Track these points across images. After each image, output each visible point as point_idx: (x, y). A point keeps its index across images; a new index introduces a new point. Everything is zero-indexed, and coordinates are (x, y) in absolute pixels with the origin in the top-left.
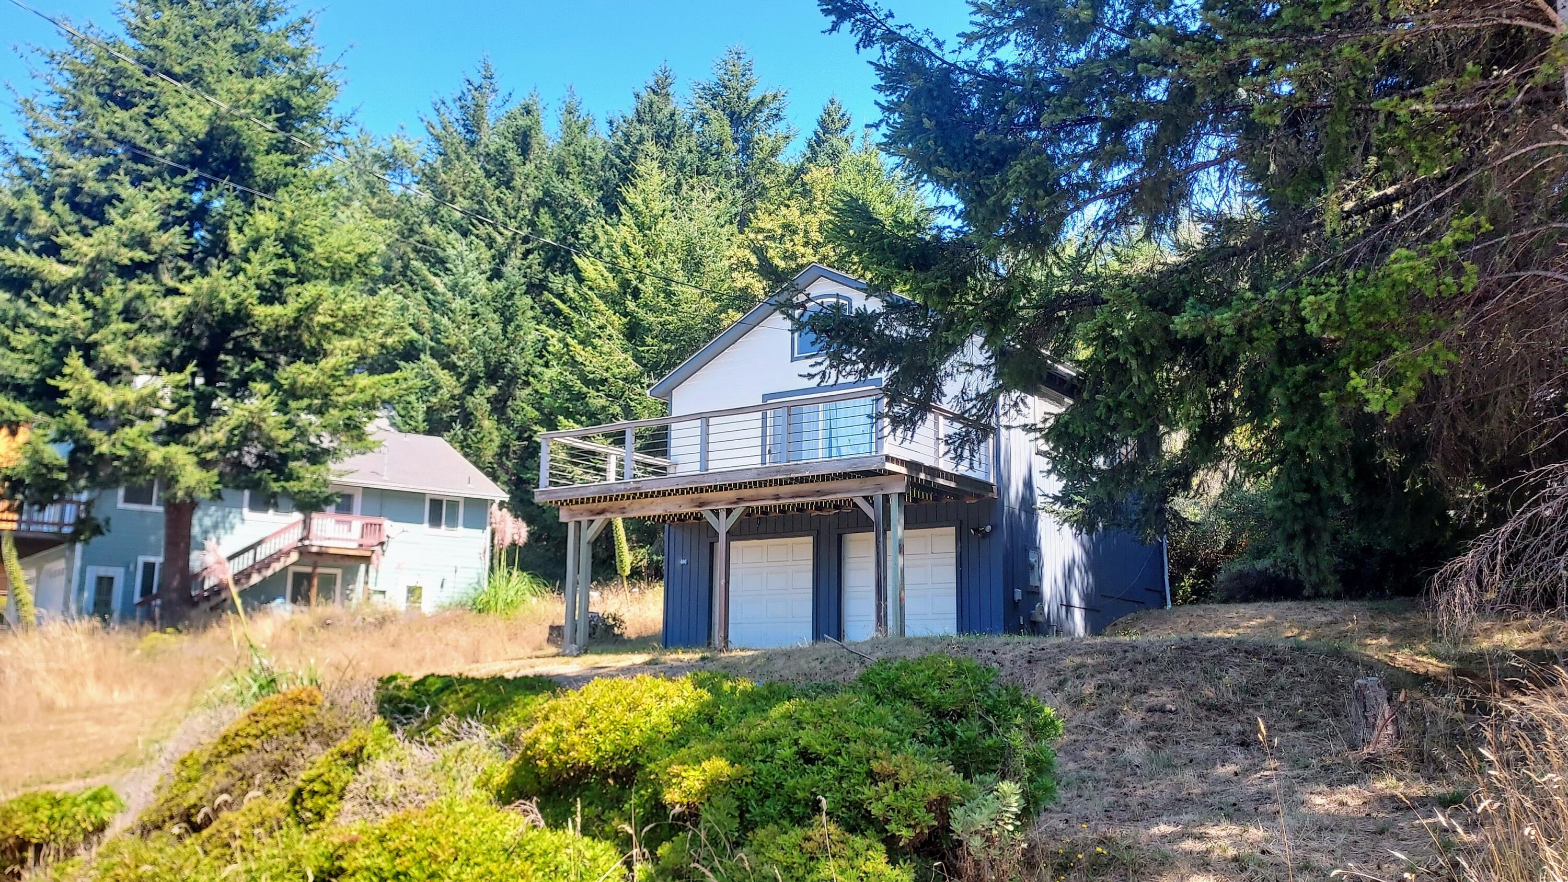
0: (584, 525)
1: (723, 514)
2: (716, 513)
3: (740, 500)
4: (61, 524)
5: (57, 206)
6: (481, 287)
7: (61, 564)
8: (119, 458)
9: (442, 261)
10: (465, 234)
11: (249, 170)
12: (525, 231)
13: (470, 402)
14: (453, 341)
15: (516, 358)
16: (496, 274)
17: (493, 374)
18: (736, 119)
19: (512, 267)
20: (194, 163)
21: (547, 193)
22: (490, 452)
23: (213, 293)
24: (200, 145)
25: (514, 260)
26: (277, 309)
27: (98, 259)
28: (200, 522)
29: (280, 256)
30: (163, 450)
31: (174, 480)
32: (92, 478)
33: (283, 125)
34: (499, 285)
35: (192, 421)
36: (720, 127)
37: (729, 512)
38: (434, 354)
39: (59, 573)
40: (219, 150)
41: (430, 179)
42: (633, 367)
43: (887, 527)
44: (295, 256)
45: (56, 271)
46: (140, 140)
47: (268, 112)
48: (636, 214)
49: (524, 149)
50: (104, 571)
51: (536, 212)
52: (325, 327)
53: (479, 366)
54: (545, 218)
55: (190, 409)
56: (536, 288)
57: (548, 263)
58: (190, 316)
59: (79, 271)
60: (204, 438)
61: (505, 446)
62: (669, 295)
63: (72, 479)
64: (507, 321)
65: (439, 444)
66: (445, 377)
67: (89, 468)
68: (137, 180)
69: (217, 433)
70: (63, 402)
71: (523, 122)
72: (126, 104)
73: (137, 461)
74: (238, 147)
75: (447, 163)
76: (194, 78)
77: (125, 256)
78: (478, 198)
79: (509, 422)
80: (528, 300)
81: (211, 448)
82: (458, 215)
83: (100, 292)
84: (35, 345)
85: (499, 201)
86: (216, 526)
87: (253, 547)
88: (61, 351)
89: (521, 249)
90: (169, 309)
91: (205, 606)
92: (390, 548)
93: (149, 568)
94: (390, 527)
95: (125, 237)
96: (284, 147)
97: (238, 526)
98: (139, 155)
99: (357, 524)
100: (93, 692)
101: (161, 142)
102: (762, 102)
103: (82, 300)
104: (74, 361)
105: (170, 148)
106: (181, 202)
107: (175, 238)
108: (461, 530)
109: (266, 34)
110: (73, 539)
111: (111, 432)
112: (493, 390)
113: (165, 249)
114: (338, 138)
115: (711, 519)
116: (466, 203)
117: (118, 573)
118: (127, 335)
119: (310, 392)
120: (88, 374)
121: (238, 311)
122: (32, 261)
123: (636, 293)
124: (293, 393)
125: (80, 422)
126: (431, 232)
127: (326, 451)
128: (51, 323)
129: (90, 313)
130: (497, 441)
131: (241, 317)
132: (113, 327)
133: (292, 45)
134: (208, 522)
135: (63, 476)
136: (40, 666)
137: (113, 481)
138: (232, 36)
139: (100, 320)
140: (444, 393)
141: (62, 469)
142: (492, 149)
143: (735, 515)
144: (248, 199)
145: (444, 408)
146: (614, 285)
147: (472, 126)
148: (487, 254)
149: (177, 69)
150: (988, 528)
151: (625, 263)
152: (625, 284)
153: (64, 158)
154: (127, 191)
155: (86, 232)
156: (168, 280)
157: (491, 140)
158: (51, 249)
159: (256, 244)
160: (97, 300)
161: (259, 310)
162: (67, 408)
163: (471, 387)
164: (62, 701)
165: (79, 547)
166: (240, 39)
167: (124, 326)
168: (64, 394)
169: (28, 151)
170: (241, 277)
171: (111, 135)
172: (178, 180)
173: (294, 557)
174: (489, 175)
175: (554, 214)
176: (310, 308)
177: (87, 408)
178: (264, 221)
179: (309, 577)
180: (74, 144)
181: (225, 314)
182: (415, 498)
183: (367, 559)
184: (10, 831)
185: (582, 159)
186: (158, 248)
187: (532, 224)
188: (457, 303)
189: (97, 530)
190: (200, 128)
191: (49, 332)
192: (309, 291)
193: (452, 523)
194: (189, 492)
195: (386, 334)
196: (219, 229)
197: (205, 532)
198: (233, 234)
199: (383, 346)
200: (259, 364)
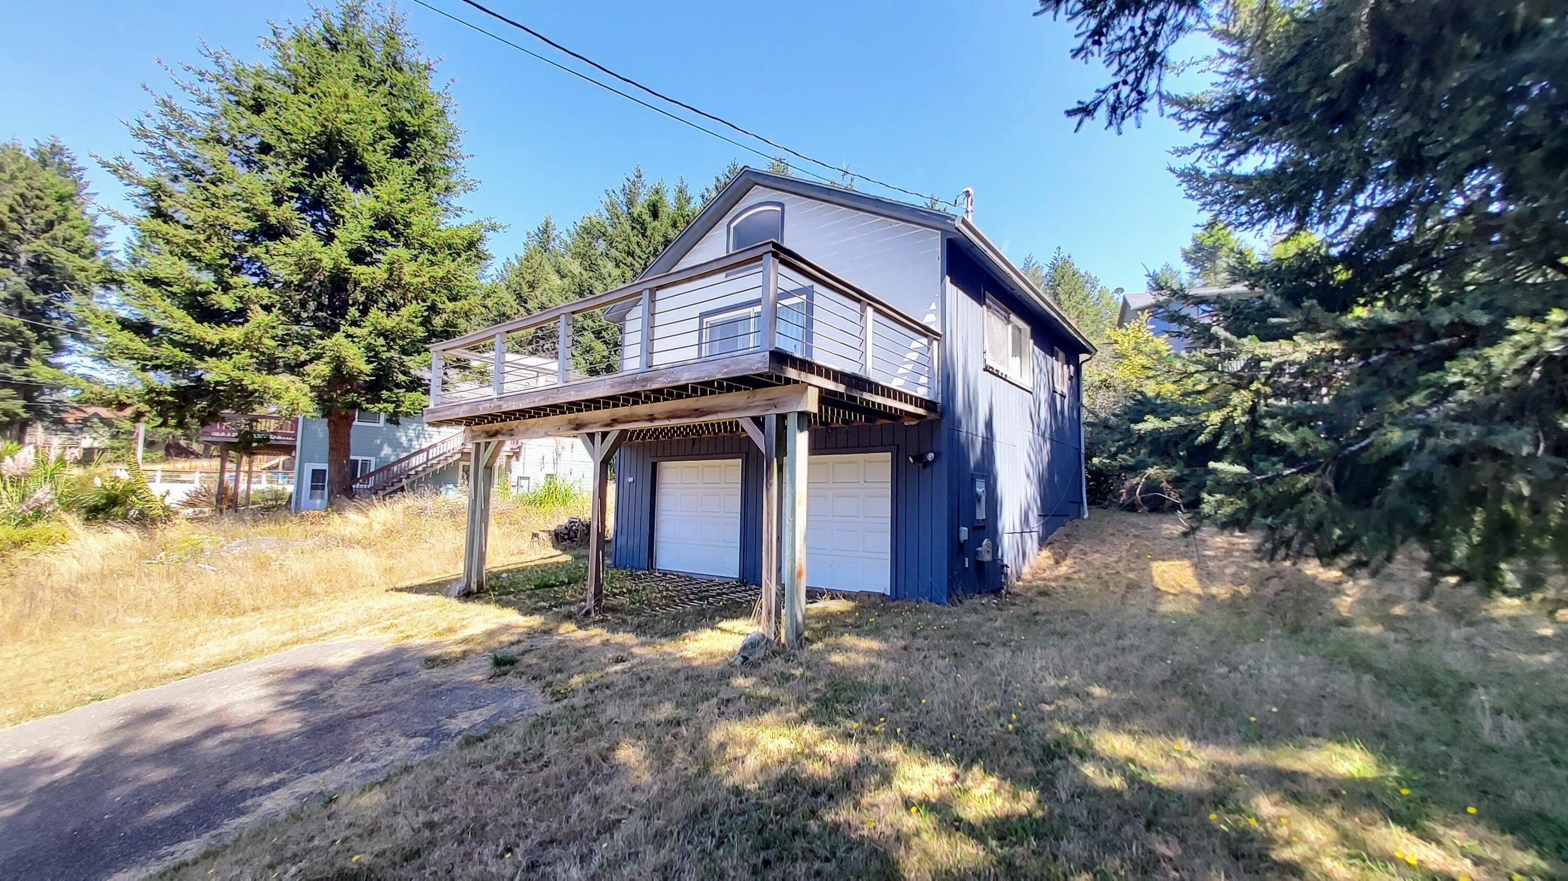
0: (483, 447)
1: (598, 438)
2: (592, 437)
3: (615, 421)
37: (604, 435)
50: (317, 466)
143: (610, 440)
150: (931, 456)
173: (458, 456)
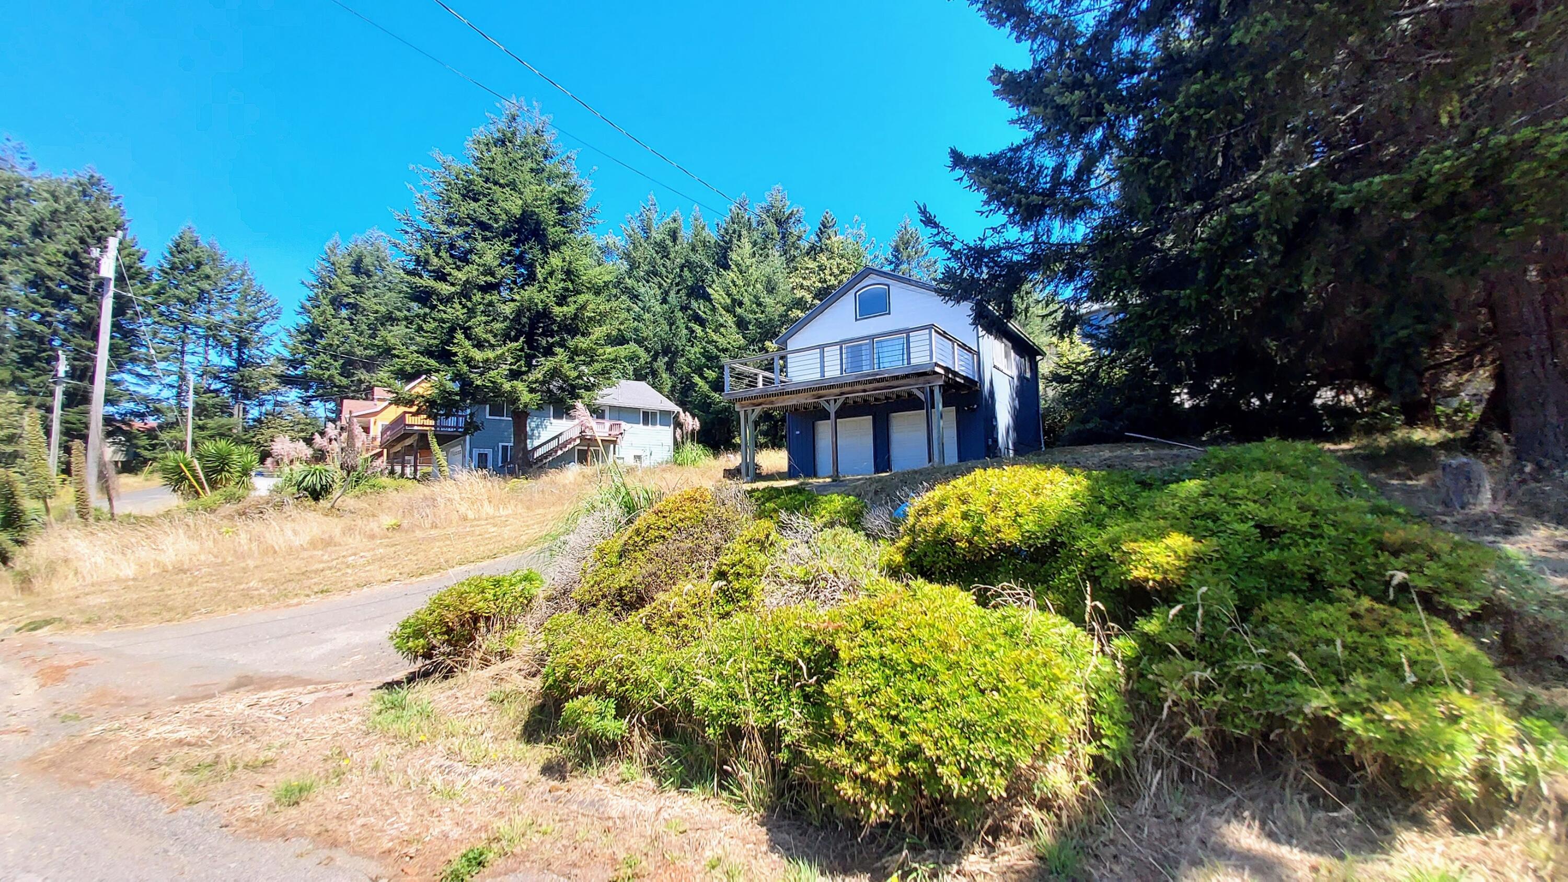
0: (750, 412)
1: (832, 403)
2: (828, 401)
3: (840, 394)
4: (457, 427)
5: (443, 254)
6: (658, 308)
7: (459, 448)
8: (487, 387)
9: (636, 297)
10: (648, 282)
11: (545, 235)
12: (677, 280)
13: (655, 365)
14: (645, 335)
15: (677, 343)
16: (664, 301)
17: (666, 351)
18: (779, 223)
19: (672, 297)
20: (515, 231)
21: (687, 261)
22: (667, 388)
23: (531, 300)
24: (518, 221)
25: (672, 294)
26: (565, 309)
27: (467, 281)
28: (531, 424)
29: (565, 281)
30: (509, 384)
31: (518, 399)
32: (474, 399)
33: (561, 211)
34: (666, 307)
35: (524, 369)
36: (772, 227)
37: (835, 401)
38: (636, 341)
39: (459, 452)
40: (528, 224)
41: (627, 256)
42: (742, 342)
43: (933, 407)
44: (572, 282)
45: (445, 289)
46: (484, 219)
47: (552, 204)
48: (738, 265)
49: (674, 238)
50: (482, 451)
51: (682, 271)
52: (590, 319)
53: (659, 347)
54: (686, 273)
55: (522, 362)
56: (684, 309)
57: (689, 295)
58: (519, 313)
59: (458, 289)
60: (532, 377)
61: (673, 386)
62: (759, 304)
63: (463, 400)
64: (671, 325)
65: (643, 384)
66: (641, 352)
67: (472, 394)
68: (485, 239)
69: (537, 374)
70: (455, 359)
71: (673, 225)
72: (476, 200)
73: (496, 388)
74: (538, 223)
75: (635, 248)
76: (512, 185)
77: (482, 280)
78: (653, 263)
79: (675, 374)
80: (680, 314)
81: (536, 381)
82: (642, 274)
83: (470, 300)
84: (436, 328)
85: (664, 265)
86: (537, 427)
87: (557, 437)
88: (452, 330)
89: (676, 289)
90: (508, 309)
91: (535, 467)
92: (626, 436)
93: (505, 448)
94: (624, 425)
95: (481, 269)
96: (561, 223)
97: (549, 427)
98: (483, 226)
99: (608, 424)
100: (488, 509)
101: (496, 221)
102: (791, 213)
103: (460, 303)
104: (459, 336)
105: (501, 223)
106: (510, 251)
107: (507, 270)
108: (658, 427)
109: (548, 165)
110: (465, 433)
111: (481, 374)
112: (666, 359)
113: (503, 277)
114: (590, 220)
115: (826, 406)
116: (646, 268)
117: (489, 452)
118: (486, 323)
119: (584, 352)
120: (467, 343)
121: (544, 310)
122: (432, 283)
123: (741, 304)
124: (575, 352)
125: (465, 368)
126: (629, 282)
127: (593, 385)
128: (444, 316)
129: (465, 311)
130: (670, 384)
131: (545, 314)
132: (479, 318)
133: (563, 169)
134: (533, 425)
135: (458, 398)
136: (457, 497)
137: (484, 401)
138: (529, 164)
139: (471, 312)
140: (642, 361)
141: (457, 394)
142: (658, 240)
143: (839, 403)
144: (545, 252)
145: (642, 368)
146: (729, 301)
147: (646, 230)
148: (658, 292)
149: (502, 181)
150: (975, 406)
151: (734, 291)
152: (734, 301)
153: (444, 228)
154: (480, 245)
155: (459, 268)
156: (505, 294)
157: (657, 236)
158: (441, 276)
159: (551, 274)
160: (469, 304)
161: (557, 310)
162: (456, 362)
163: (655, 358)
164: (471, 515)
165: (468, 437)
166: (534, 166)
167: (484, 318)
168: (455, 354)
169: (425, 226)
170: (545, 291)
171: (469, 216)
172: (507, 239)
173: (578, 441)
174: (657, 253)
175: (690, 272)
176: (583, 307)
177: (468, 361)
178: (555, 260)
179: (586, 452)
180: (449, 222)
181: (538, 312)
182: (637, 410)
183: (614, 442)
184: (466, 609)
185: (704, 243)
186: (499, 277)
187: (680, 276)
188: (647, 316)
189: (477, 428)
190: (517, 212)
191: (443, 321)
192: (581, 299)
193: (654, 424)
194: (526, 406)
195: (621, 323)
196: (531, 267)
197: (532, 430)
198: (539, 269)
199: (619, 330)
200: (557, 338)
